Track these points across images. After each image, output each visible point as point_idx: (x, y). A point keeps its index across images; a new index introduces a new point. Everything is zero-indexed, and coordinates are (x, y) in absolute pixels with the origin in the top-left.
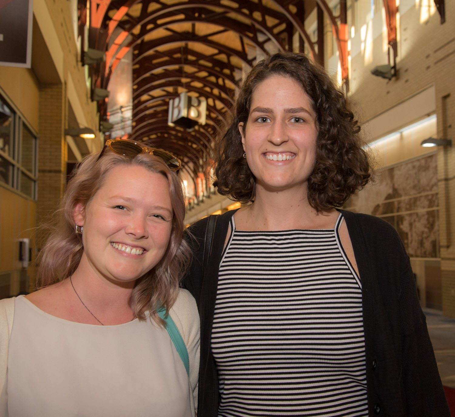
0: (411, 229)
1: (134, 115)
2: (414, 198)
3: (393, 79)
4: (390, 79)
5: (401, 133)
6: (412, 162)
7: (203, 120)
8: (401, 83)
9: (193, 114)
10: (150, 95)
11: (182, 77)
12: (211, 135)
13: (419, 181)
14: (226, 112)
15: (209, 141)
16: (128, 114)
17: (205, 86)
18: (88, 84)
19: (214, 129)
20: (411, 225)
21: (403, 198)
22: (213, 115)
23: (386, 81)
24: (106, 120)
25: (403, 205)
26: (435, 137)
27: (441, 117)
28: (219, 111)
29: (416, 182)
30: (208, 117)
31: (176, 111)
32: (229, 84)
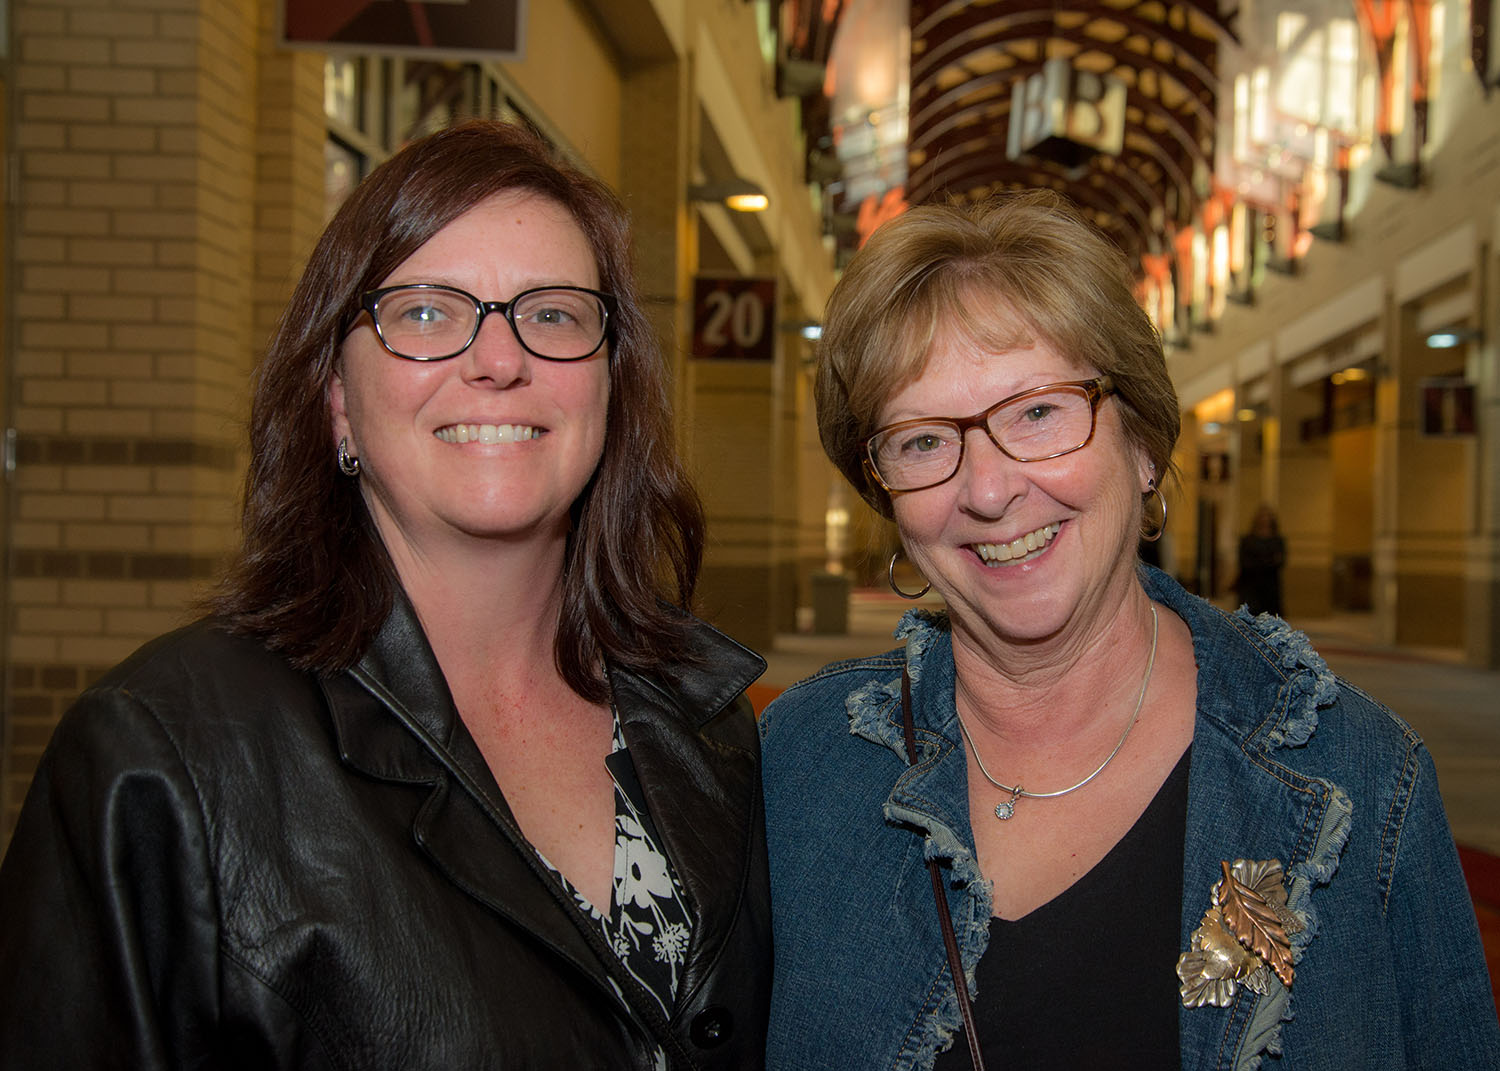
7: (1113, 140)
9: (1084, 123)
10: (962, 68)
11: (1058, 8)
14: (1195, 110)
17: (1131, 34)
22: (1155, 122)
28: (1174, 112)
30: (1133, 126)
31: (1032, 119)
32: (1201, 25)
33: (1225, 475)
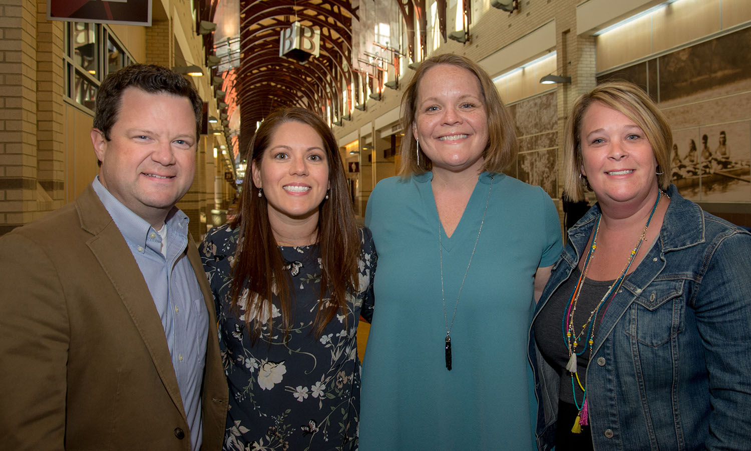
0: (532, 168)
1: (242, 47)
2: (535, 136)
3: (515, 11)
4: (512, 12)
5: (524, 68)
6: (534, 99)
7: (316, 52)
8: (523, 16)
9: (306, 46)
10: (258, 24)
11: (294, 5)
12: (326, 67)
13: (540, 119)
14: (343, 41)
15: (325, 75)
16: (236, 47)
17: (319, 14)
18: (194, 17)
19: (329, 60)
20: (532, 164)
21: (524, 137)
22: (329, 45)
23: (509, 13)
24: (212, 54)
25: (524, 144)
26: (555, 74)
27: (561, 53)
28: (335, 42)
29: (538, 120)
30: (323, 47)
31: (288, 43)
32: (345, 12)
33: (357, 170)
